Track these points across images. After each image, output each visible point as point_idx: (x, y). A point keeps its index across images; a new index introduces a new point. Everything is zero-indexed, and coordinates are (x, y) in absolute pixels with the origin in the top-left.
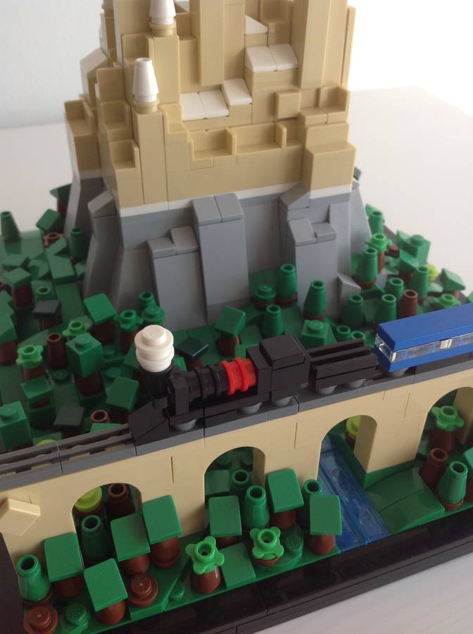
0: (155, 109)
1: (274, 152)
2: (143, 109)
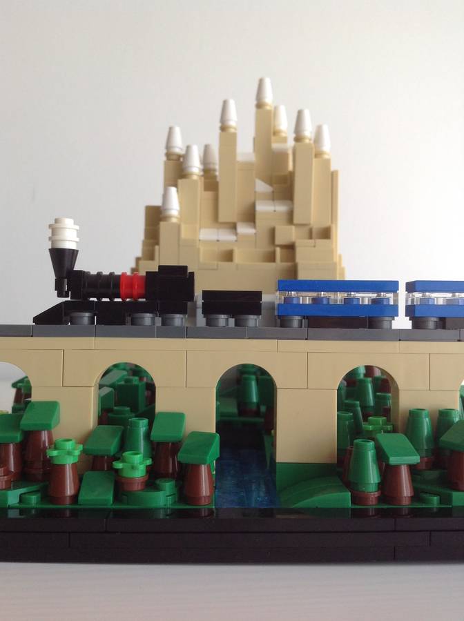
0: (174, 220)
1: (272, 265)
2: (166, 218)
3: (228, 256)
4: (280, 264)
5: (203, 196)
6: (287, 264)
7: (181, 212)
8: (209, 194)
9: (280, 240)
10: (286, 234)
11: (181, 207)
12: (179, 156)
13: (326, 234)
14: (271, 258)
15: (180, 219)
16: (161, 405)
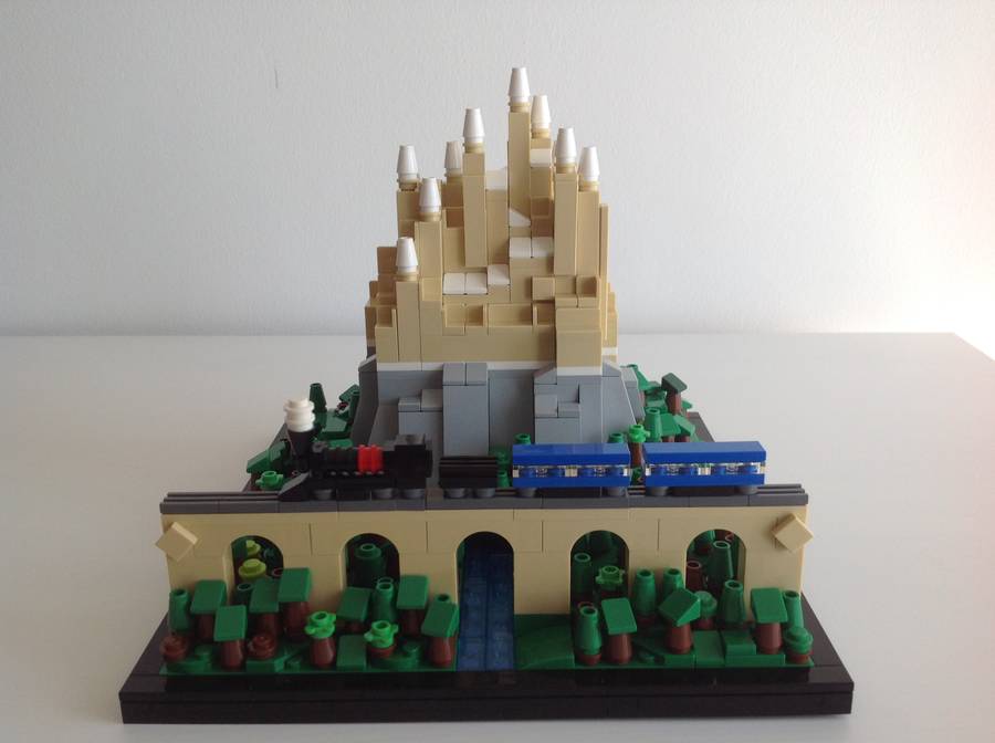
0: (412, 279)
1: (526, 328)
2: (402, 278)
3: (477, 316)
4: (538, 327)
5: (445, 234)
6: (546, 327)
7: (419, 267)
8: (453, 231)
9: (537, 295)
10: (545, 287)
11: (419, 262)
12: (415, 185)
13: (590, 288)
14: (526, 317)
15: (419, 277)
16: (406, 568)
